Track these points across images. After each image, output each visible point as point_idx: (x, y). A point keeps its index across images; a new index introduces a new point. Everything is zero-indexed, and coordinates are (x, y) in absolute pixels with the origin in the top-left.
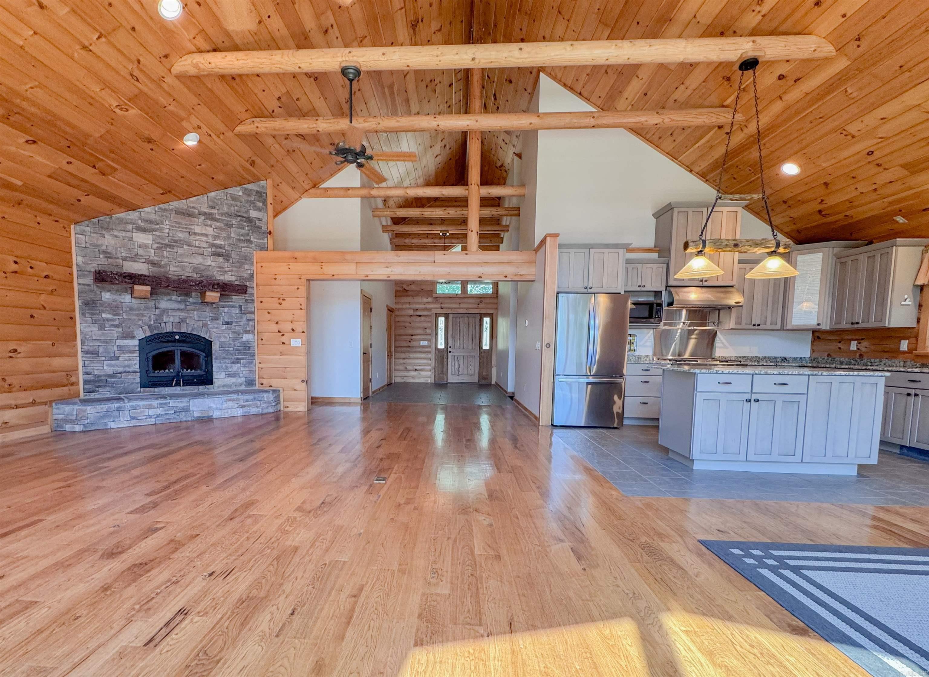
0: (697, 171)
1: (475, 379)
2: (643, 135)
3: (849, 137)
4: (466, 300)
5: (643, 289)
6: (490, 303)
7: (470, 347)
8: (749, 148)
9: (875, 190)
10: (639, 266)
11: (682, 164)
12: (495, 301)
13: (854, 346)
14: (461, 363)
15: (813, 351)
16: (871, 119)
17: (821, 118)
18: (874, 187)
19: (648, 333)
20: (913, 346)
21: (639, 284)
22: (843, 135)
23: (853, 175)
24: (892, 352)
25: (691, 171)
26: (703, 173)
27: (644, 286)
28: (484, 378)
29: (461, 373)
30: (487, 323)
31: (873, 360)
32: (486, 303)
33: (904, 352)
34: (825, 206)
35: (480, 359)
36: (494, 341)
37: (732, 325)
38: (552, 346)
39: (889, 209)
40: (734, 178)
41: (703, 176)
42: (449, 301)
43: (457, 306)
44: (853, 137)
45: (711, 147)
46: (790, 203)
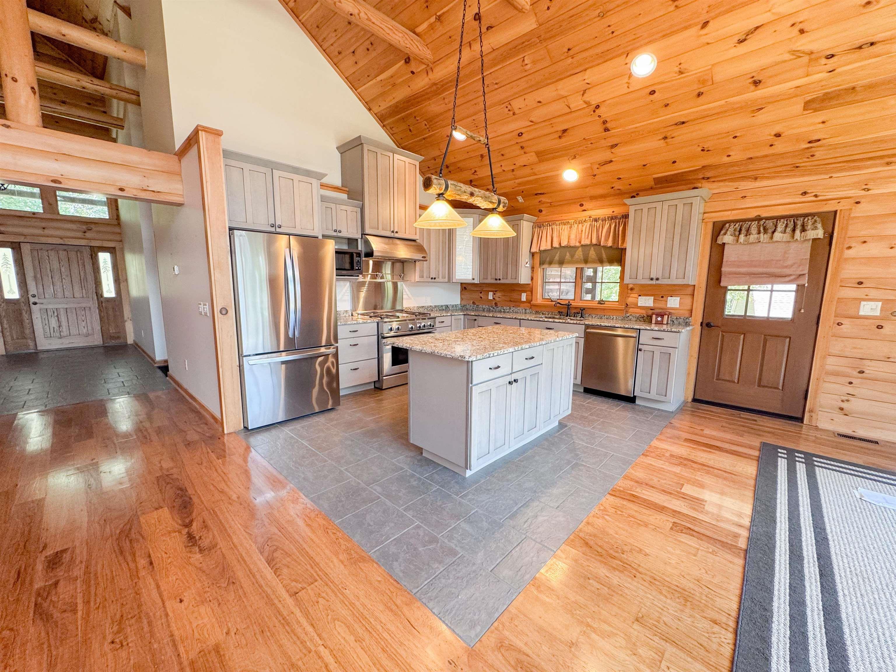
0: (376, 112)
1: (97, 340)
2: (319, 41)
3: (511, 113)
4: (55, 224)
5: (339, 234)
6: (108, 233)
7: (77, 295)
8: (429, 99)
9: (513, 170)
10: (333, 206)
11: (361, 97)
12: (117, 230)
13: (491, 296)
14: (63, 319)
15: (462, 299)
16: (532, 98)
17: (496, 84)
18: (513, 167)
19: (345, 285)
20: (530, 298)
21: (335, 228)
22: (507, 110)
23: (502, 153)
24: (515, 302)
25: (370, 110)
26: (382, 115)
27: (340, 232)
28: (112, 338)
29: (65, 332)
30: (105, 262)
31: (505, 308)
32: (99, 232)
33: (524, 302)
34: (476, 177)
35: (100, 311)
36: (122, 286)
37: (417, 279)
38: (232, 312)
39: (517, 188)
40: (410, 130)
41: (381, 119)
42: (16, 222)
43: (40, 232)
44: (514, 114)
45: (394, 85)
46: (451, 168)
